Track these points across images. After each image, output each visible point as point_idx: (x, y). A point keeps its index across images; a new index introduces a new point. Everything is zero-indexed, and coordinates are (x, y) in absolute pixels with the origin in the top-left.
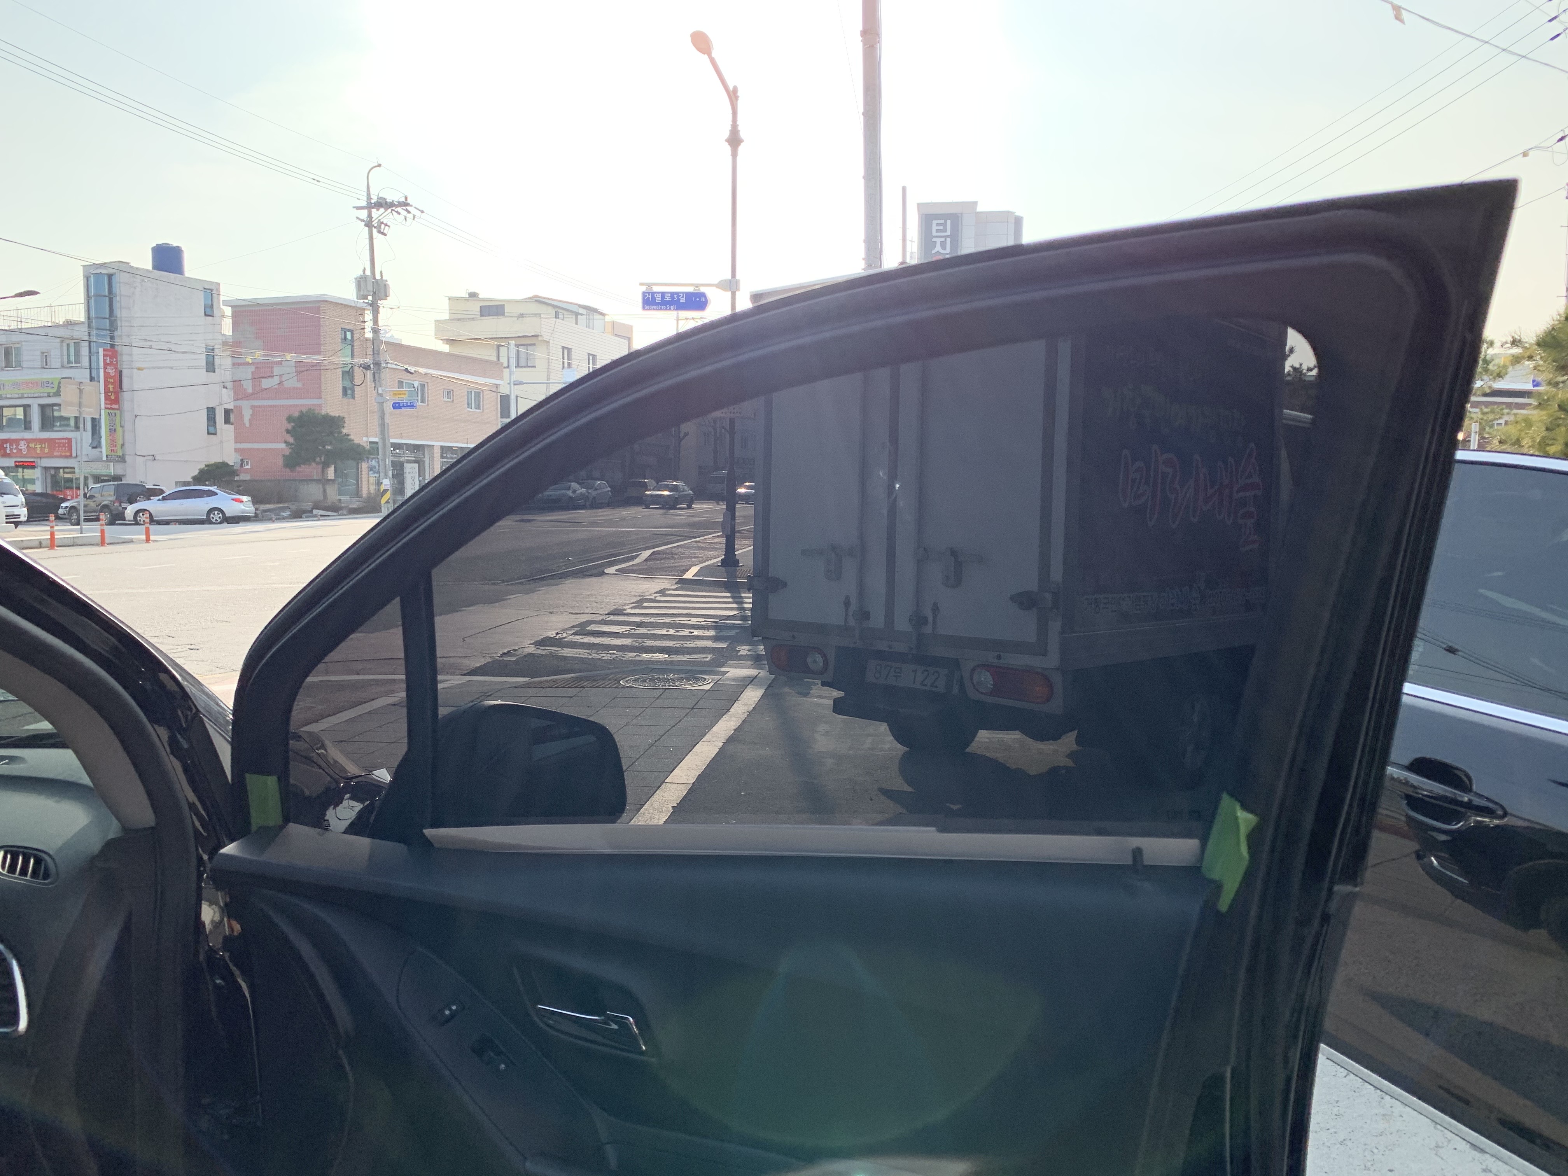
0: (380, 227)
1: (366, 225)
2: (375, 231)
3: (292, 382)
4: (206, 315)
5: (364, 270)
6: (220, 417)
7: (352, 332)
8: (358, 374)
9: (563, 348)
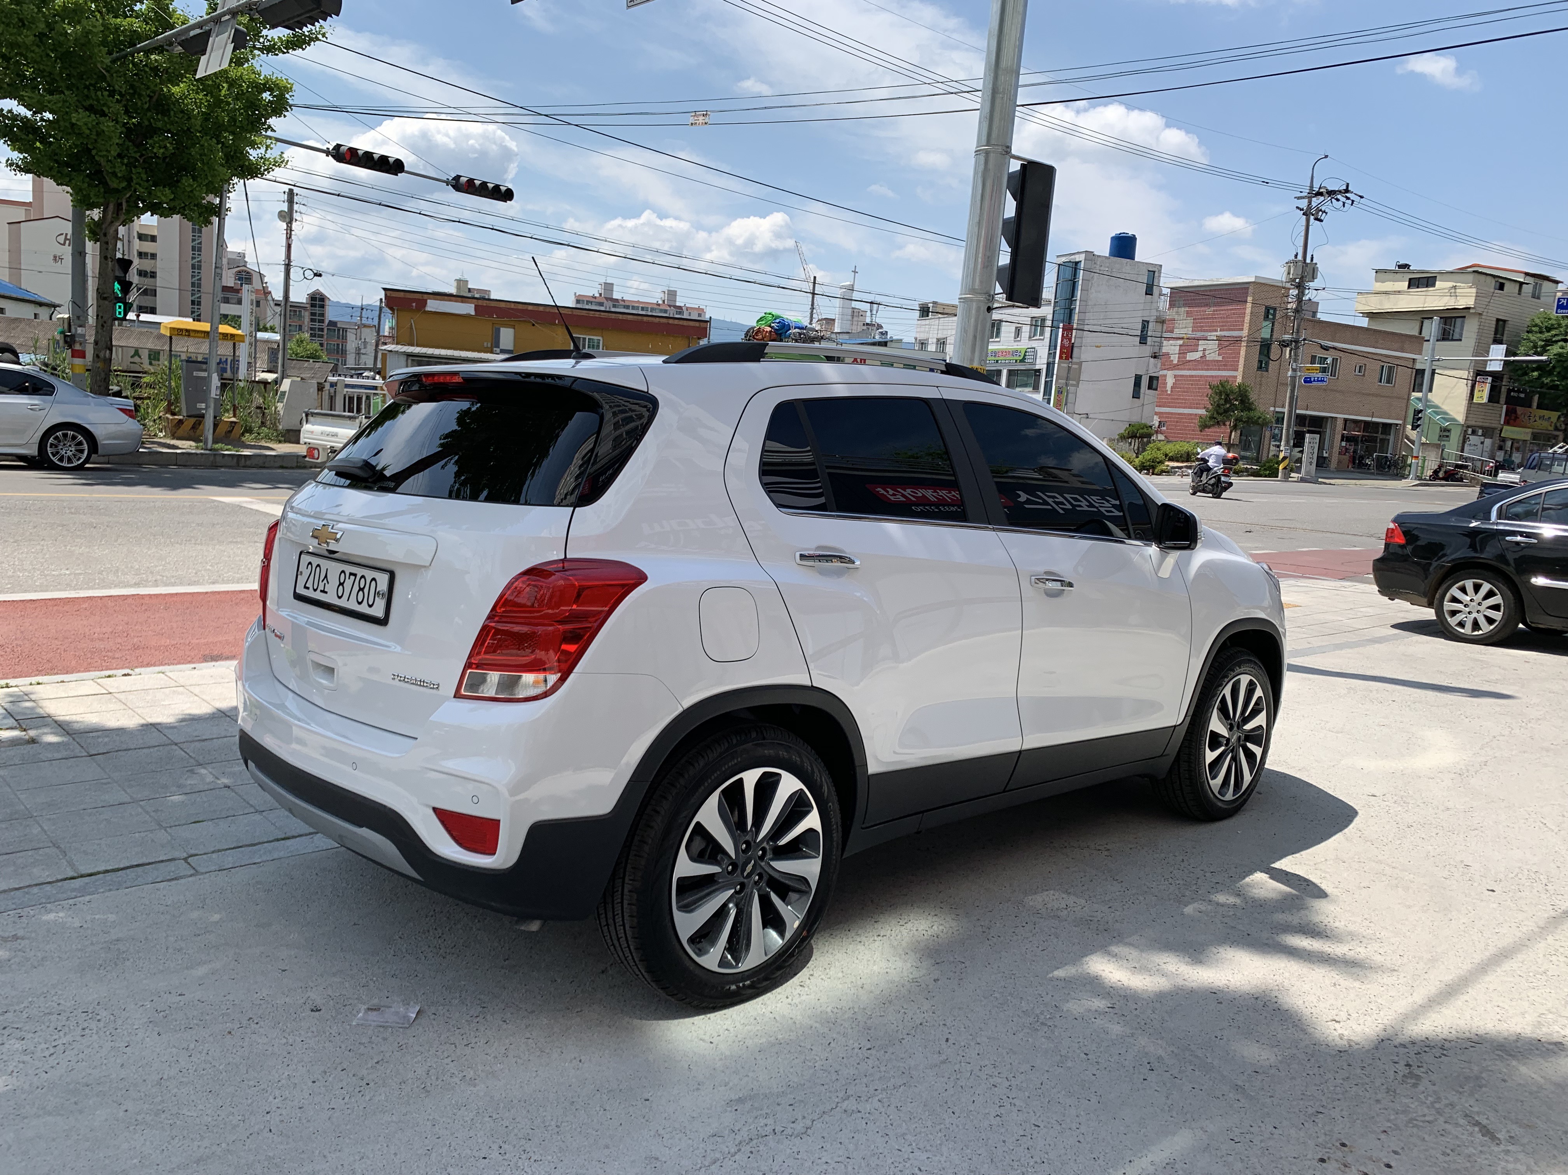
0: (1318, 213)
1: (1304, 214)
2: (1312, 218)
3: (1213, 355)
4: (1146, 294)
5: (1296, 256)
6: (1145, 382)
7: (1275, 309)
8: (1275, 349)
9: (1498, 320)
